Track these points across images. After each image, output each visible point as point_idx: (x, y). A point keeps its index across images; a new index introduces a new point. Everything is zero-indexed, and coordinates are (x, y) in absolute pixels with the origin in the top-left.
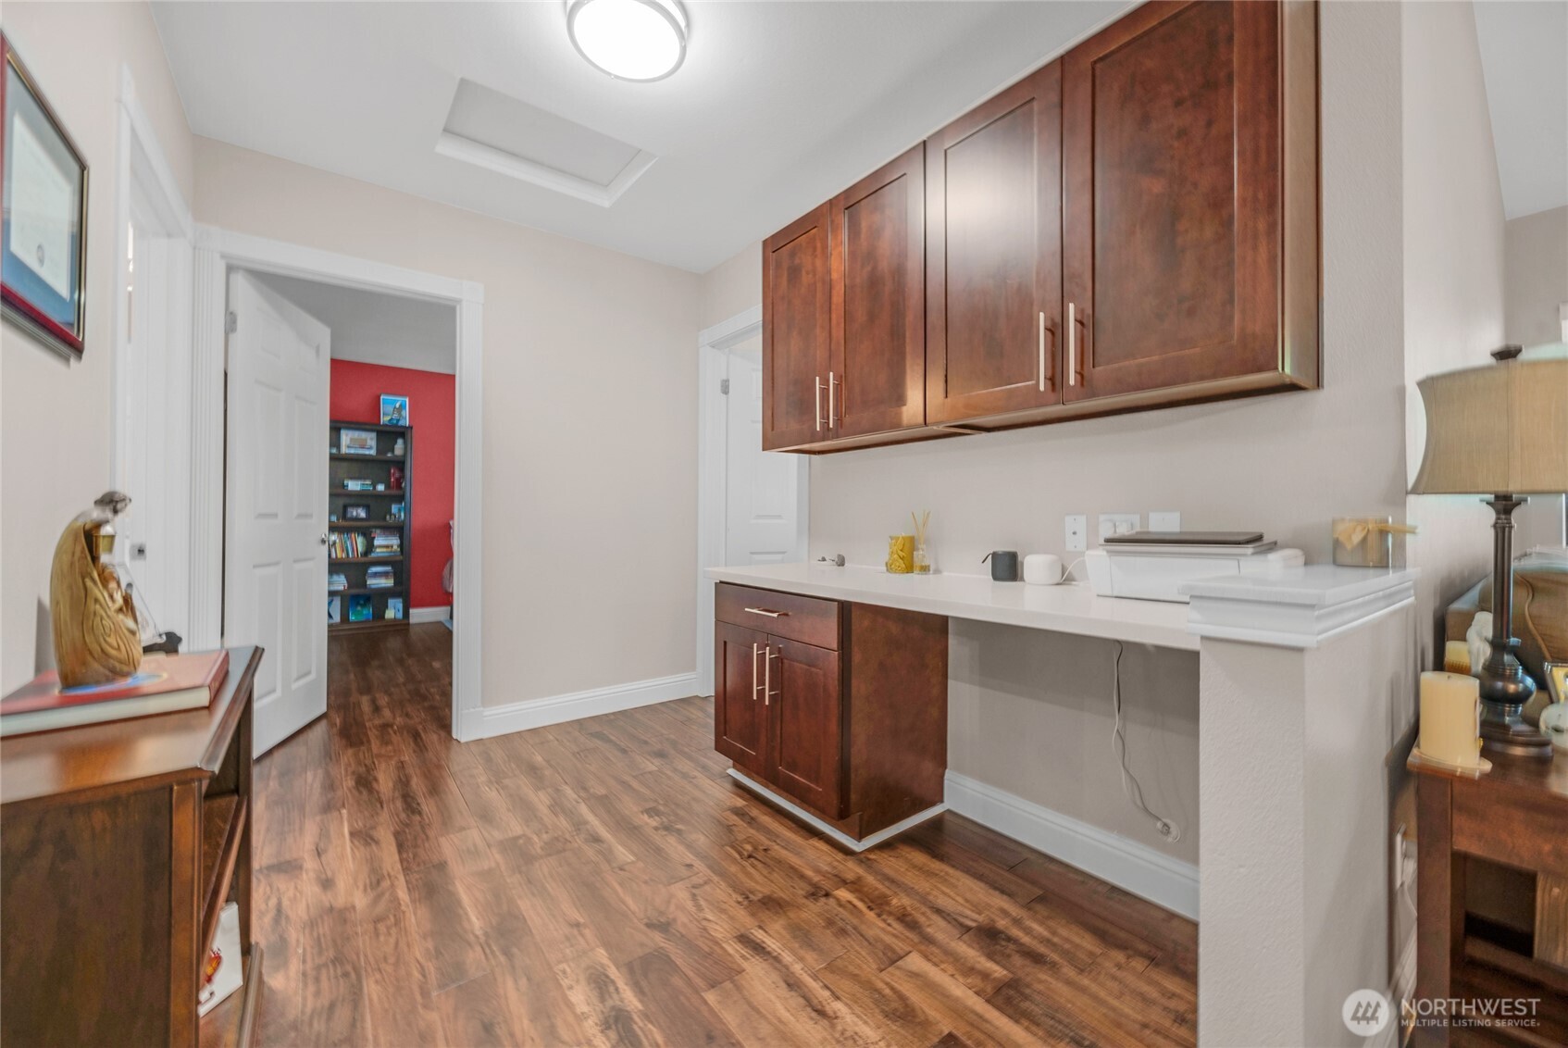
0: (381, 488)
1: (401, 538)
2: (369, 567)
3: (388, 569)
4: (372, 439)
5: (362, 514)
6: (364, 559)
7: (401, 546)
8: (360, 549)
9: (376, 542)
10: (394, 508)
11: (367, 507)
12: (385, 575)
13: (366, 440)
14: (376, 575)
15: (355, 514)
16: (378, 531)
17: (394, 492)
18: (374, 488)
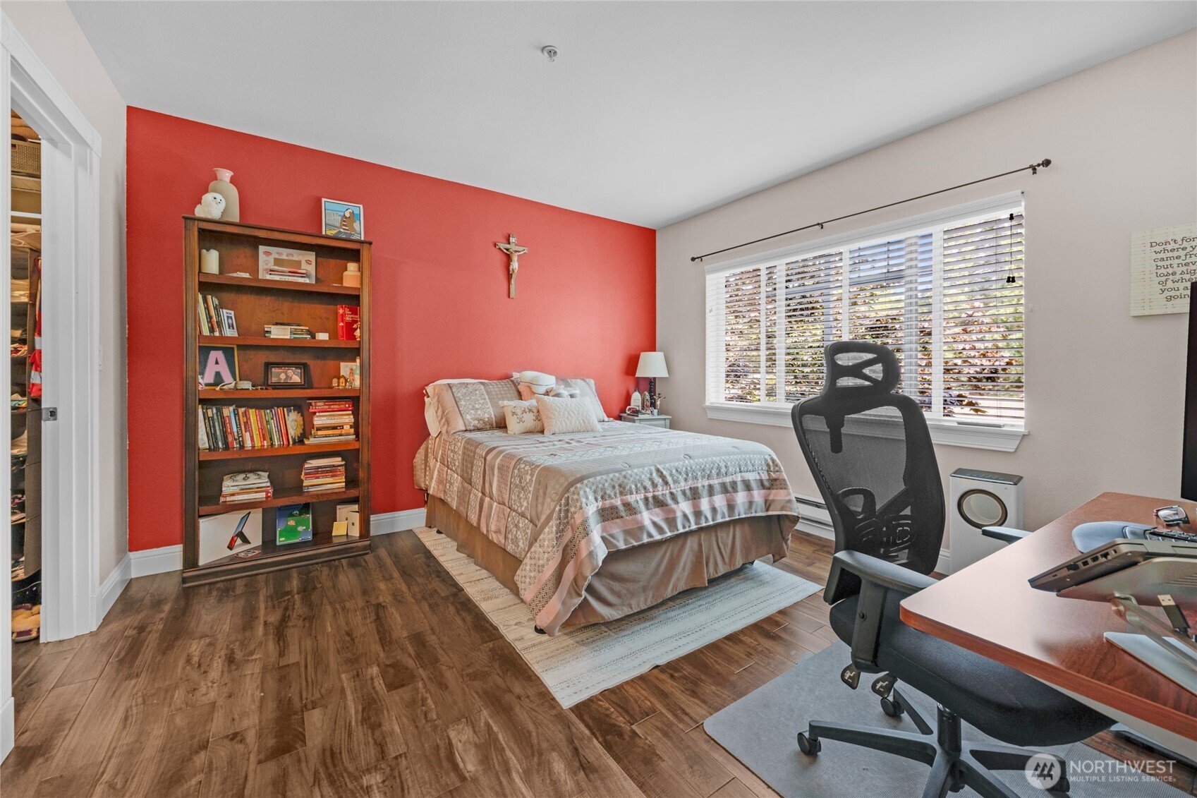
0: (323, 336)
1: (356, 413)
2: (305, 461)
3: (337, 461)
4: (308, 262)
5: (295, 377)
6: (299, 450)
7: (356, 426)
8: (292, 433)
9: (318, 421)
10: (345, 368)
11: (304, 367)
12: (331, 471)
13: (299, 262)
14: (317, 472)
15: (283, 376)
16: (320, 404)
17: (343, 343)
18: (313, 337)
